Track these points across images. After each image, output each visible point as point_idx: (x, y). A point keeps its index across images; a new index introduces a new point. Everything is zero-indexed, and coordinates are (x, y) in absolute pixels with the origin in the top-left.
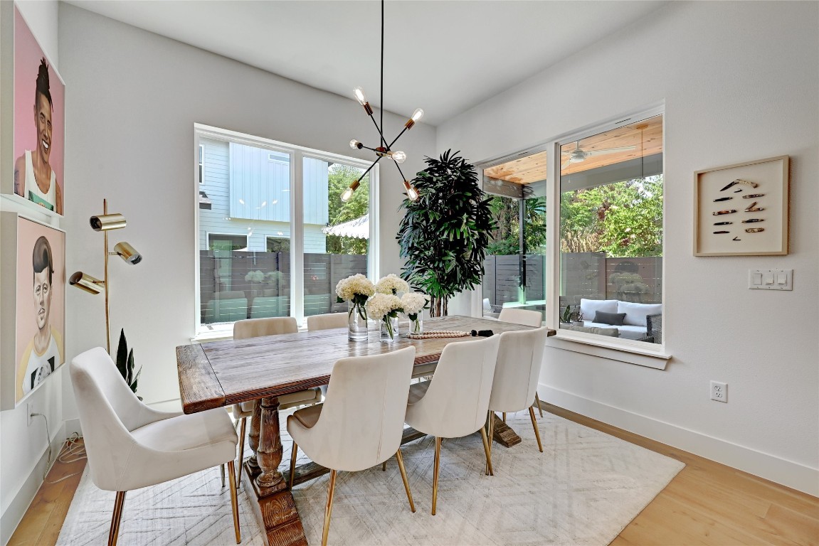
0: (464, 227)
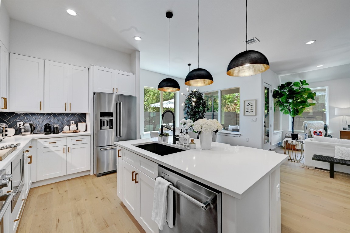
0: (201, 108)
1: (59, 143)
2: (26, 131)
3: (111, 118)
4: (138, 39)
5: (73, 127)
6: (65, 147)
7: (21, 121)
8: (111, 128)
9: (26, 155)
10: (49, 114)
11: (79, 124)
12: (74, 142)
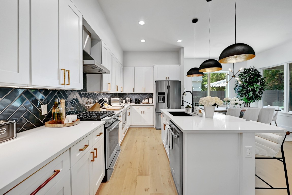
0: (255, 86)
1: (140, 108)
2: (129, 102)
3: (164, 96)
4: (179, 41)
5: (147, 100)
6: (142, 111)
7: (127, 97)
8: (164, 102)
9: (128, 112)
10: (137, 94)
11: (149, 99)
12: (146, 108)
